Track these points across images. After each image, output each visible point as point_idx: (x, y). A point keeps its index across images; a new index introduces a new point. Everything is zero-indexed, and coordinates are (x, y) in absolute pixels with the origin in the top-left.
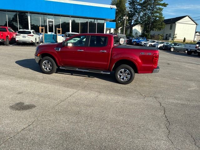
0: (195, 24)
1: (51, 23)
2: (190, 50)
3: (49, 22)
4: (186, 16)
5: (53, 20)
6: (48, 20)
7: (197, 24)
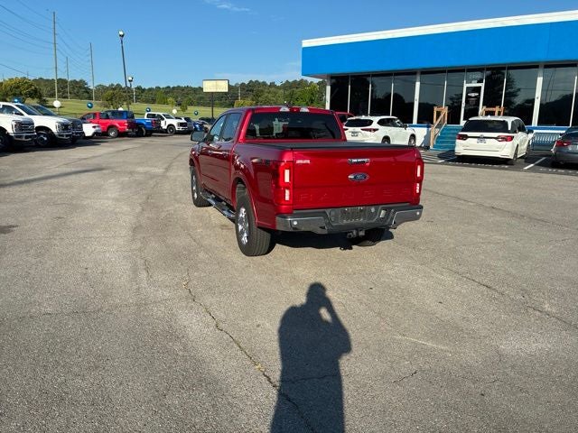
1: (473, 95)
3: (470, 90)
5: (482, 85)
6: (466, 86)
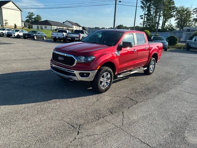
0: (19, 10)
2: (58, 38)
4: (11, 1)
7: (21, 11)
